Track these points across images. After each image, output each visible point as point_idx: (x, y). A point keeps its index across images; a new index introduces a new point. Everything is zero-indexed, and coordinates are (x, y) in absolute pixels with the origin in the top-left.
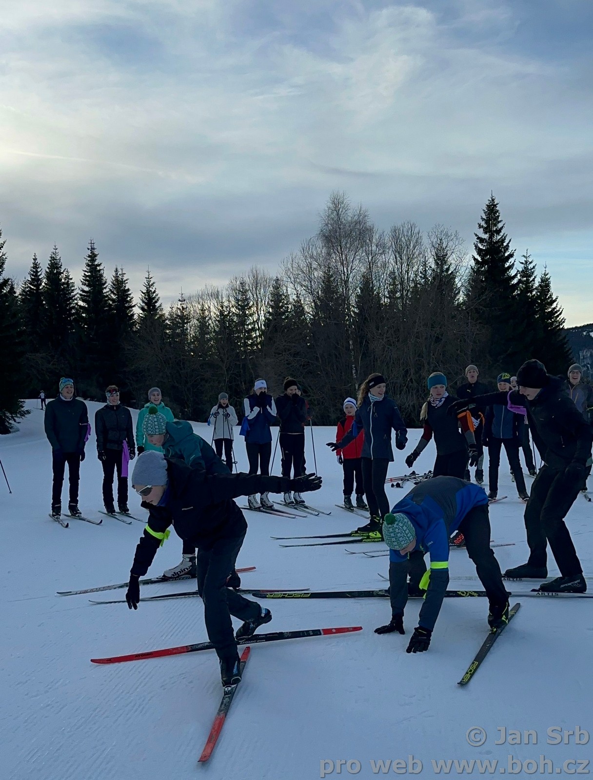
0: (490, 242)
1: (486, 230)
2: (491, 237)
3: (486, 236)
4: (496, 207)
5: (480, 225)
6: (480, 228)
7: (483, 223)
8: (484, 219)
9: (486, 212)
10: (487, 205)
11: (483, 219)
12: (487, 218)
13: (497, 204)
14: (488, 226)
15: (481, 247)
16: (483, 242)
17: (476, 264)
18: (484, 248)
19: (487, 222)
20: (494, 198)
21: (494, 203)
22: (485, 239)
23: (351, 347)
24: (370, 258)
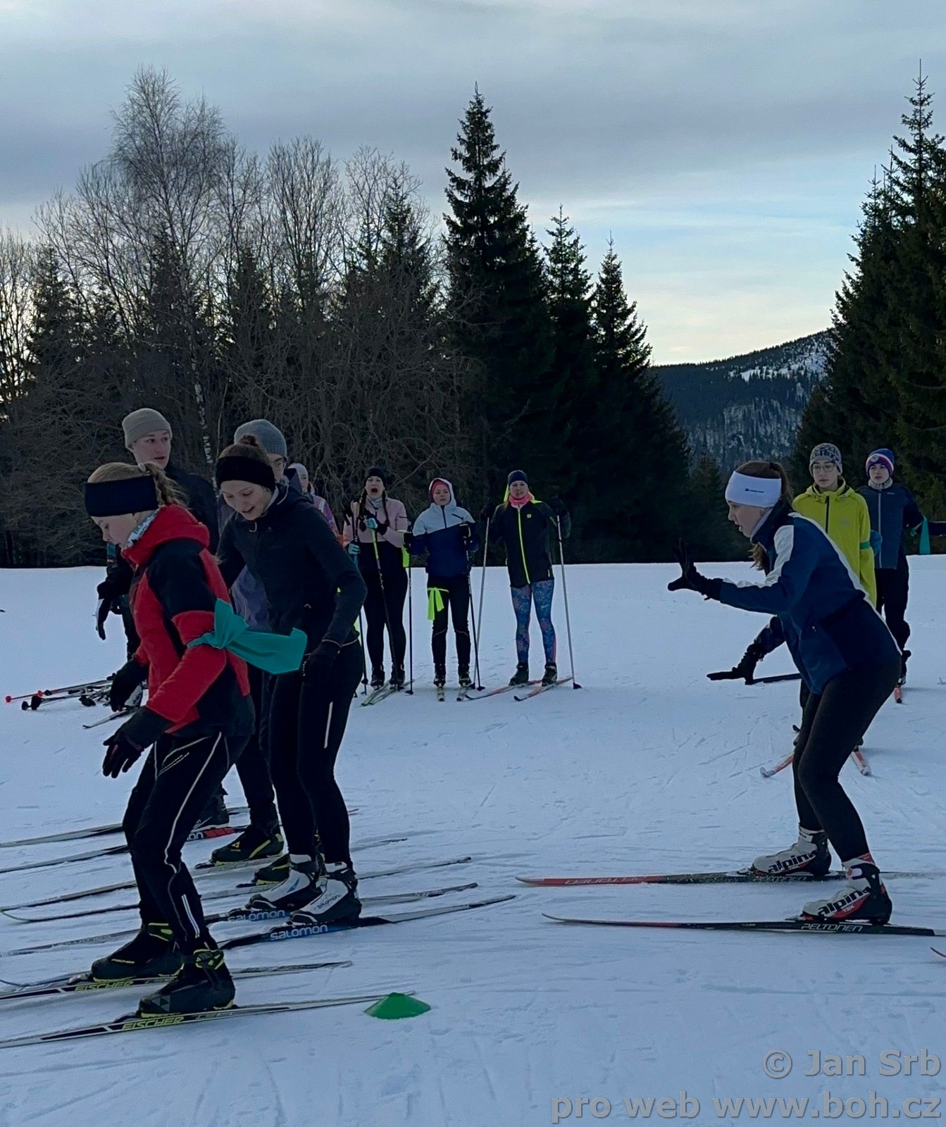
0: (478, 189)
1: (470, 164)
2: (479, 178)
3: (469, 176)
4: (486, 117)
5: (455, 153)
6: (456, 158)
7: (462, 150)
8: (464, 141)
9: (467, 126)
10: (468, 113)
11: (462, 141)
12: (469, 138)
13: (488, 111)
14: (473, 156)
15: (461, 198)
16: (464, 189)
17: (451, 232)
18: (467, 201)
19: (470, 147)
20: (480, 97)
21: (482, 108)
22: (466, 181)
23: (198, 400)
24: (231, 211)
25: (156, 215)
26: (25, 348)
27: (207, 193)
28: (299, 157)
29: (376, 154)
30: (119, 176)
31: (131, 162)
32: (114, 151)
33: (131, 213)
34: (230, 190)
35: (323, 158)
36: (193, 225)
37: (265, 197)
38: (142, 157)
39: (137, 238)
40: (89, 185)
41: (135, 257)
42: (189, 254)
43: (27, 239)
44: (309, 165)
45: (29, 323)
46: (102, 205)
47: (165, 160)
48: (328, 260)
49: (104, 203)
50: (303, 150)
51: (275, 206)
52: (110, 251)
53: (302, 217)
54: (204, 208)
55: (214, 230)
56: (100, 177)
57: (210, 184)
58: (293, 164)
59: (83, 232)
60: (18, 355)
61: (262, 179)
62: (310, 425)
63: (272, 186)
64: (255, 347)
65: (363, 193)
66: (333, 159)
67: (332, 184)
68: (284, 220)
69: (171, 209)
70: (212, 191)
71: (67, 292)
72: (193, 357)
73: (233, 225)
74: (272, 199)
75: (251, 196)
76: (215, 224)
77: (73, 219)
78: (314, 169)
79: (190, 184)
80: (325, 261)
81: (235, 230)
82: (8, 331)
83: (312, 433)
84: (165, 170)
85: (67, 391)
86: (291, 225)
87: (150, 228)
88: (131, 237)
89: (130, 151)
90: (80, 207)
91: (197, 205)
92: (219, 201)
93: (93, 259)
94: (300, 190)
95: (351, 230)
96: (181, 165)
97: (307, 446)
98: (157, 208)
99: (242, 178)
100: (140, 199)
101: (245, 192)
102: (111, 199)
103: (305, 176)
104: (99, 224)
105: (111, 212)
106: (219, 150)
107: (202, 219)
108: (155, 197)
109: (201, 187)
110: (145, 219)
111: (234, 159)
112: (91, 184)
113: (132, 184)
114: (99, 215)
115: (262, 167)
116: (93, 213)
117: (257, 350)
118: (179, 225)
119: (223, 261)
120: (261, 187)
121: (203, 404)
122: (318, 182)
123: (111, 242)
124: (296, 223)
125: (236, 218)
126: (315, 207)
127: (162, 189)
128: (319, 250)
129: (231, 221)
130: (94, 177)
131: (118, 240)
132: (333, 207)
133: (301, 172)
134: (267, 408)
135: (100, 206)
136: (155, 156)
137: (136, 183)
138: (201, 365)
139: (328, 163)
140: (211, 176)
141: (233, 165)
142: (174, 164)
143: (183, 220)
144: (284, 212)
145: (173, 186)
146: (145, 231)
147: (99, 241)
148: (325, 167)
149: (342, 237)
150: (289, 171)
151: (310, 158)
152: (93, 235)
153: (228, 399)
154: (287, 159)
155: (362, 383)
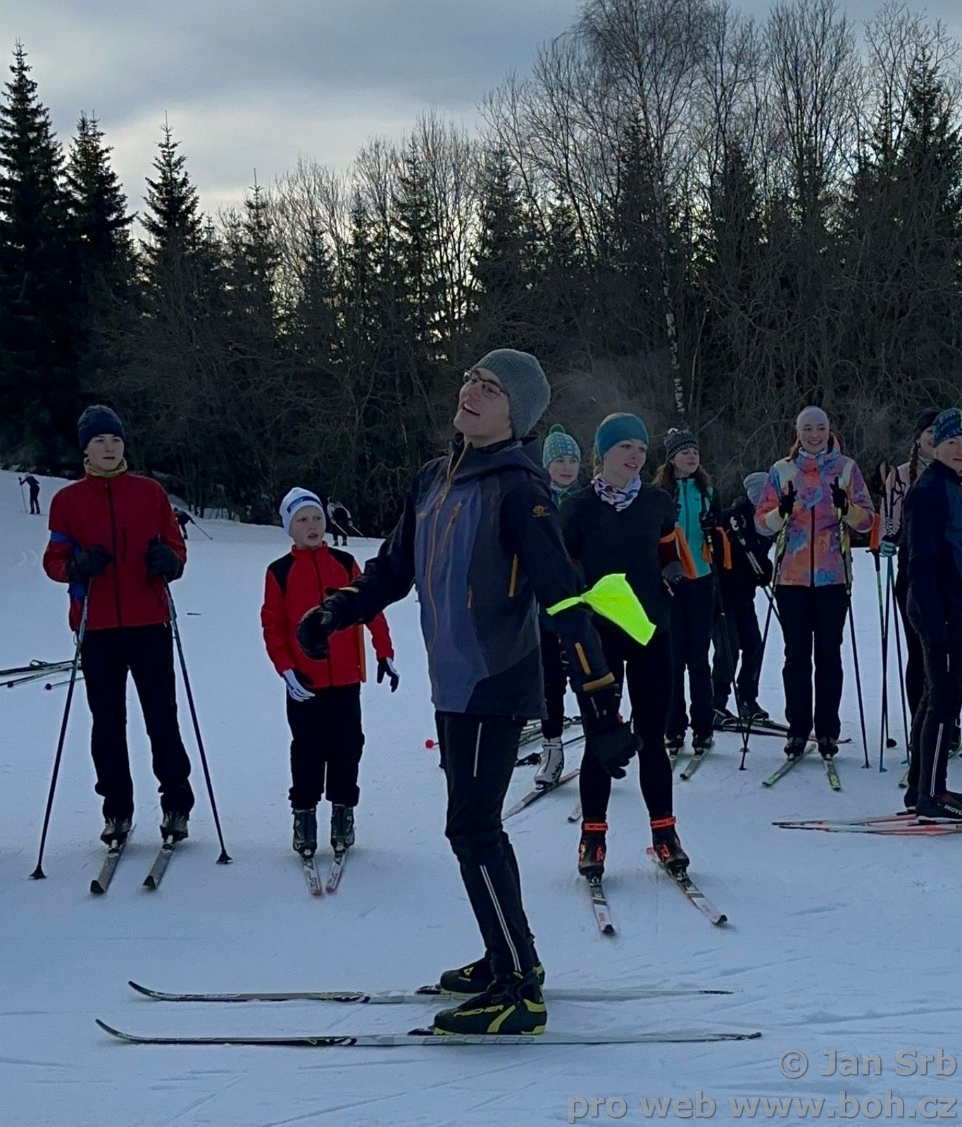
23: (670, 333)
24: (719, 92)
25: (627, 100)
26: (468, 272)
27: (690, 71)
28: (807, 18)
29: (904, 12)
30: (584, 53)
31: (600, 34)
32: (579, 21)
33: (597, 99)
34: (719, 66)
35: (836, 20)
36: (671, 111)
37: (761, 73)
38: (612, 26)
39: (604, 131)
40: (548, 66)
41: (600, 155)
42: (665, 150)
43: (473, 136)
44: (818, 30)
45: (473, 241)
46: (562, 89)
47: (641, 30)
48: (838, 151)
49: (566, 88)
50: (811, 10)
51: (774, 83)
52: (571, 147)
53: (807, 99)
54: (686, 90)
55: (697, 118)
56: (562, 56)
57: (694, 59)
58: (798, 28)
59: (538, 124)
60: (459, 283)
61: (758, 51)
62: (807, 363)
63: (771, 60)
64: (742, 265)
65: (886, 63)
66: (849, 21)
67: (847, 52)
68: (785, 100)
69: (646, 93)
70: (697, 68)
71: (520, 204)
72: (666, 280)
73: (721, 109)
74: (771, 75)
75: (745, 72)
76: (698, 109)
77: (529, 109)
78: (824, 34)
79: (669, 60)
80: (834, 152)
81: (723, 116)
82: (449, 251)
83: (809, 373)
84: (640, 42)
85: (515, 324)
86: (792, 108)
87: (619, 118)
88: (596, 130)
89: (599, 20)
90: (537, 94)
91: (678, 87)
92: (705, 80)
93: (550, 158)
94: (805, 63)
95: (869, 111)
96: (660, 34)
97: (801, 390)
98: (629, 91)
99: (734, 49)
100: (608, 80)
101: (736, 66)
102: (574, 82)
103: (813, 43)
104: (558, 114)
105: (574, 99)
106: (708, 14)
107: (682, 103)
108: (627, 78)
109: (682, 62)
110: (614, 106)
111: (725, 25)
112: (551, 65)
113: (600, 62)
114: (559, 103)
115: (759, 34)
116: (552, 102)
117: (744, 268)
118: (655, 113)
119: (707, 158)
120: (758, 59)
121: (676, 338)
122: (829, 51)
123: (573, 136)
124: (799, 107)
125: (724, 101)
126: (824, 84)
127: (636, 67)
128: (826, 139)
129: (718, 107)
130: (555, 55)
131: (580, 134)
132: (847, 82)
133: (808, 39)
134: (754, 341)
135: (560, 92)
136: (629, 25)
137: (604, 61)
138: (675, 288)
139: (843, 26)
140: (695, 48)
141: (724, 34)
142: (652, 35)
143: (660, 105)
144: (784, 91)
145: (649, 63)
146: (613, 121)
147: (557, 136)
148: (839, 32)
149: (857, 120)
150: (793, 40)
151: (821, 19)
152: (550, 128)
153: (707, 331)
154: (791, 23)
155: (873, 309)
